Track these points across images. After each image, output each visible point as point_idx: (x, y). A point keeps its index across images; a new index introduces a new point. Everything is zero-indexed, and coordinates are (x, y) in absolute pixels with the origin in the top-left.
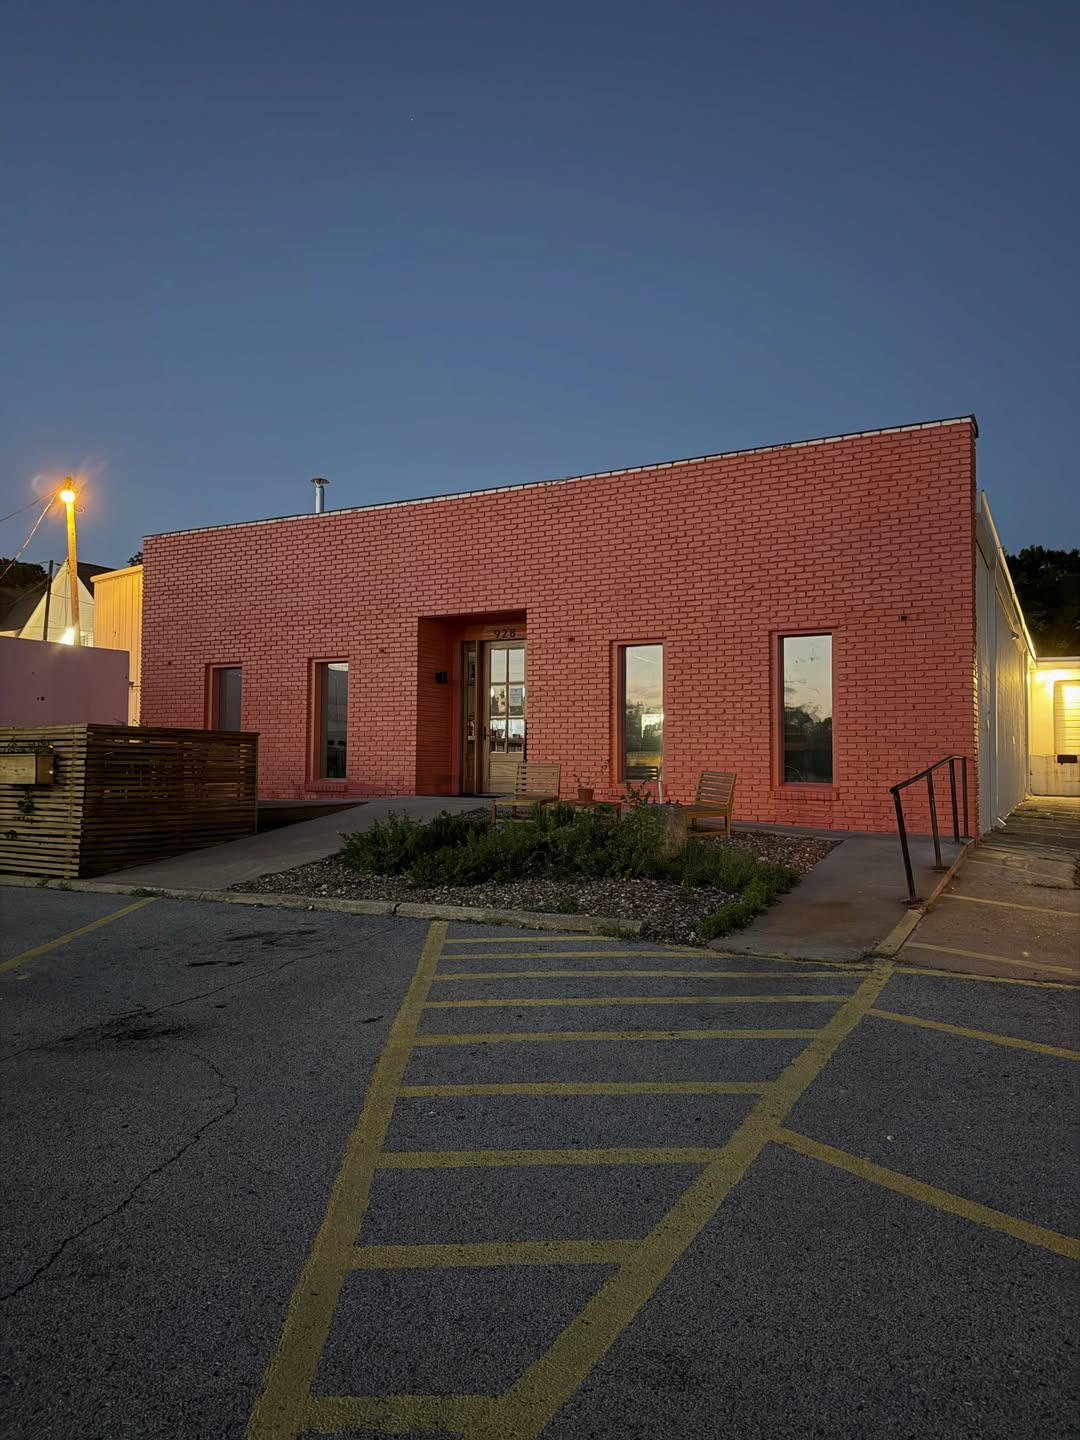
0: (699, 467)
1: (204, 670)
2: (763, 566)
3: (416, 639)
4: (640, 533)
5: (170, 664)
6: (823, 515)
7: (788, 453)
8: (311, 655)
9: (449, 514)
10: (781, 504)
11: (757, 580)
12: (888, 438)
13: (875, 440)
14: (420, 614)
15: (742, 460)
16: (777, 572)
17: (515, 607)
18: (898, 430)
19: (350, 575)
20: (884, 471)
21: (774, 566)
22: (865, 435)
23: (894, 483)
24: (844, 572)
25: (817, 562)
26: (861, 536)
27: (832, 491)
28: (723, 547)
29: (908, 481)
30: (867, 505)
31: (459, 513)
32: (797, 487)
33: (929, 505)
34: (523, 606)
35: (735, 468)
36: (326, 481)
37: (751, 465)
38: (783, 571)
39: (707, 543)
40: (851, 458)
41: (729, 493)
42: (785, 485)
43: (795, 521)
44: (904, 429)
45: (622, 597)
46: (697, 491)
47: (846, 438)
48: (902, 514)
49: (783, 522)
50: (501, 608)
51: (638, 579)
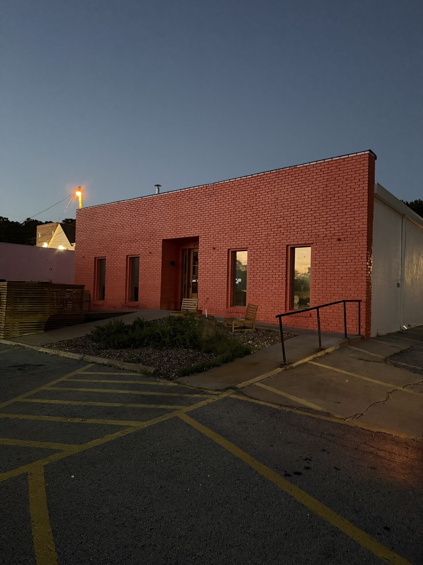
0: (262, 177)
1: (94, 259)
2: (285, 218)
3: (161, 248)
4: (240, 205)
5: (84, 257)
6: (308, 196)
7: (295, 170)
8: (127, 254)
9: (173, 199)
10: (292, 191)
11: (282, 224)
12: (335, 162)
13: (330, 163)
14: (163, 238)
15: (278, 173)
16: (290, 220)
17: (195, 235)
18: (339, 158)
19: (140, 223)
20: (333, 176)
21: (289, 218)
22: (326, 161)
23: (337, 181)
24: (316, 220)
25: (305, 216)
26: (323, 204)
27: (312, 185)
28: (270, 210)
29: (342, 180)
30: (326, 191)
31: (176, 198)
32: (298, 184)
33: (350, 190)
34: (198, 235)
35: (275, 177)
36: (160, 186)
37: (281, 175)
38: (292, 220)
39: (264, 209)
40: (320, 171)
41: (273, 187)
42: (294, 183)
43: (297, 198)
44: (341, 158)
45: (232, 231)
46: (261, 187)
47: (318, 162)
48: (340, 195)
49: (293, 199)
50: (190, 236)
51: (238, 224)
